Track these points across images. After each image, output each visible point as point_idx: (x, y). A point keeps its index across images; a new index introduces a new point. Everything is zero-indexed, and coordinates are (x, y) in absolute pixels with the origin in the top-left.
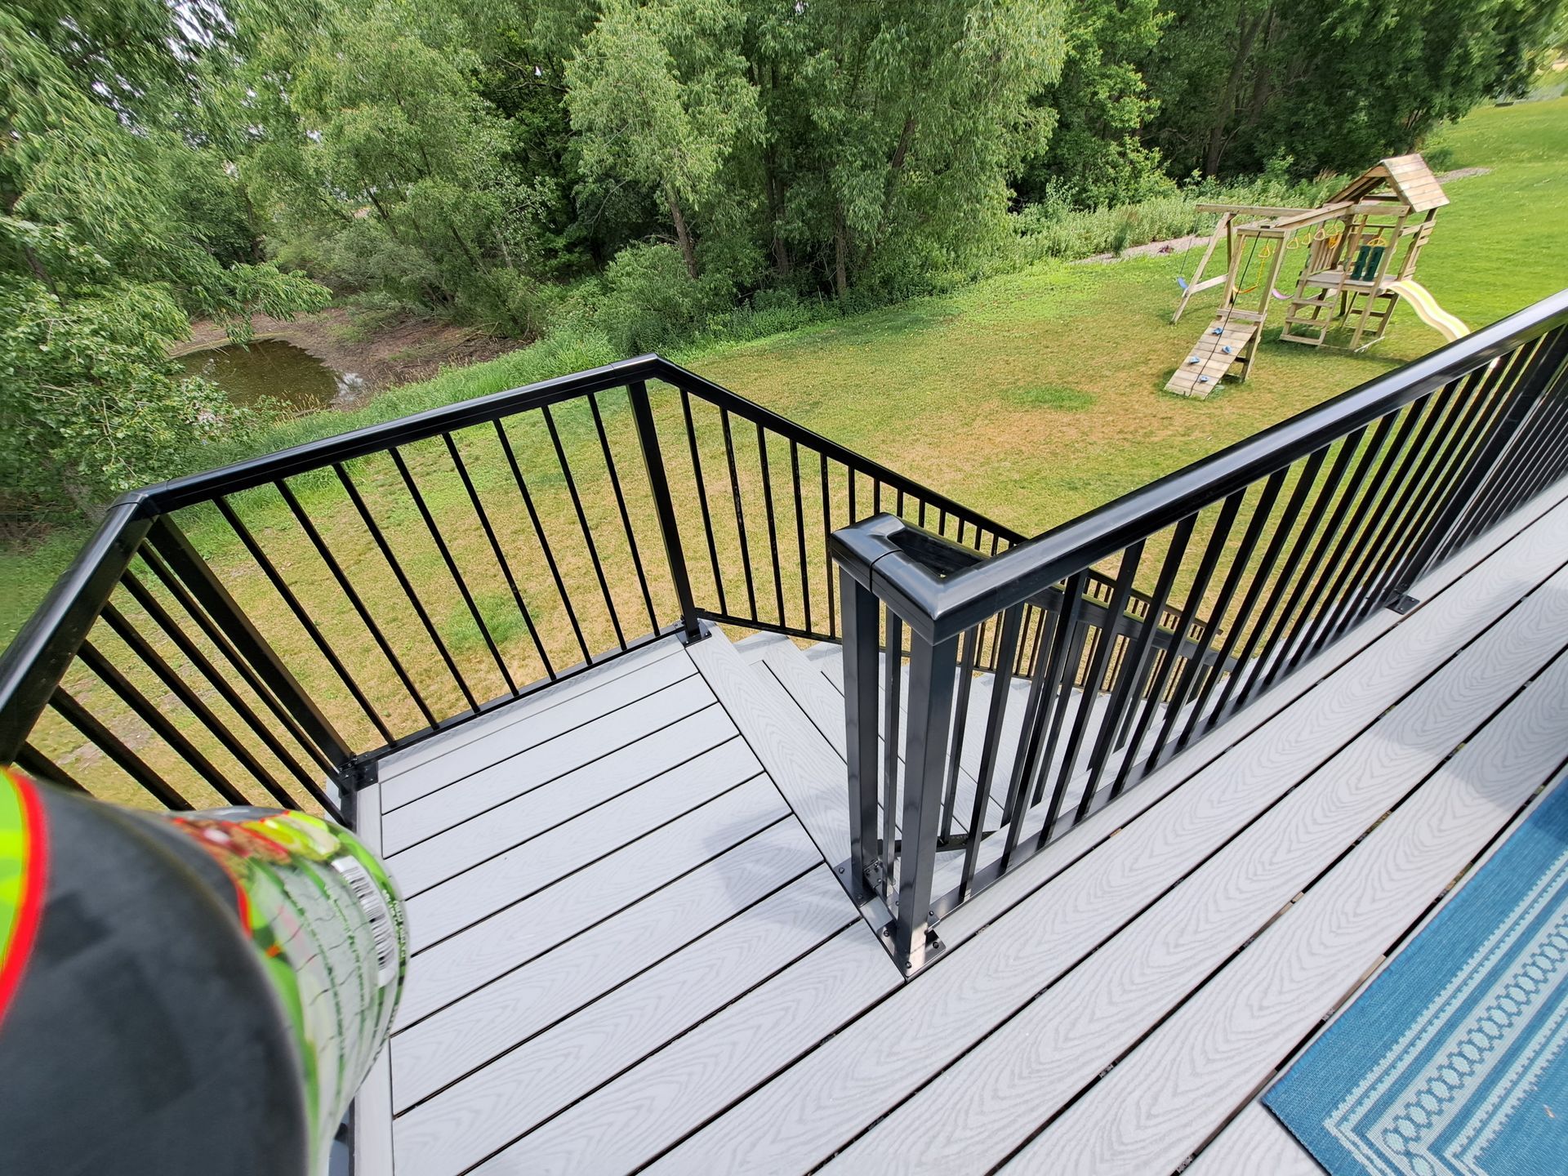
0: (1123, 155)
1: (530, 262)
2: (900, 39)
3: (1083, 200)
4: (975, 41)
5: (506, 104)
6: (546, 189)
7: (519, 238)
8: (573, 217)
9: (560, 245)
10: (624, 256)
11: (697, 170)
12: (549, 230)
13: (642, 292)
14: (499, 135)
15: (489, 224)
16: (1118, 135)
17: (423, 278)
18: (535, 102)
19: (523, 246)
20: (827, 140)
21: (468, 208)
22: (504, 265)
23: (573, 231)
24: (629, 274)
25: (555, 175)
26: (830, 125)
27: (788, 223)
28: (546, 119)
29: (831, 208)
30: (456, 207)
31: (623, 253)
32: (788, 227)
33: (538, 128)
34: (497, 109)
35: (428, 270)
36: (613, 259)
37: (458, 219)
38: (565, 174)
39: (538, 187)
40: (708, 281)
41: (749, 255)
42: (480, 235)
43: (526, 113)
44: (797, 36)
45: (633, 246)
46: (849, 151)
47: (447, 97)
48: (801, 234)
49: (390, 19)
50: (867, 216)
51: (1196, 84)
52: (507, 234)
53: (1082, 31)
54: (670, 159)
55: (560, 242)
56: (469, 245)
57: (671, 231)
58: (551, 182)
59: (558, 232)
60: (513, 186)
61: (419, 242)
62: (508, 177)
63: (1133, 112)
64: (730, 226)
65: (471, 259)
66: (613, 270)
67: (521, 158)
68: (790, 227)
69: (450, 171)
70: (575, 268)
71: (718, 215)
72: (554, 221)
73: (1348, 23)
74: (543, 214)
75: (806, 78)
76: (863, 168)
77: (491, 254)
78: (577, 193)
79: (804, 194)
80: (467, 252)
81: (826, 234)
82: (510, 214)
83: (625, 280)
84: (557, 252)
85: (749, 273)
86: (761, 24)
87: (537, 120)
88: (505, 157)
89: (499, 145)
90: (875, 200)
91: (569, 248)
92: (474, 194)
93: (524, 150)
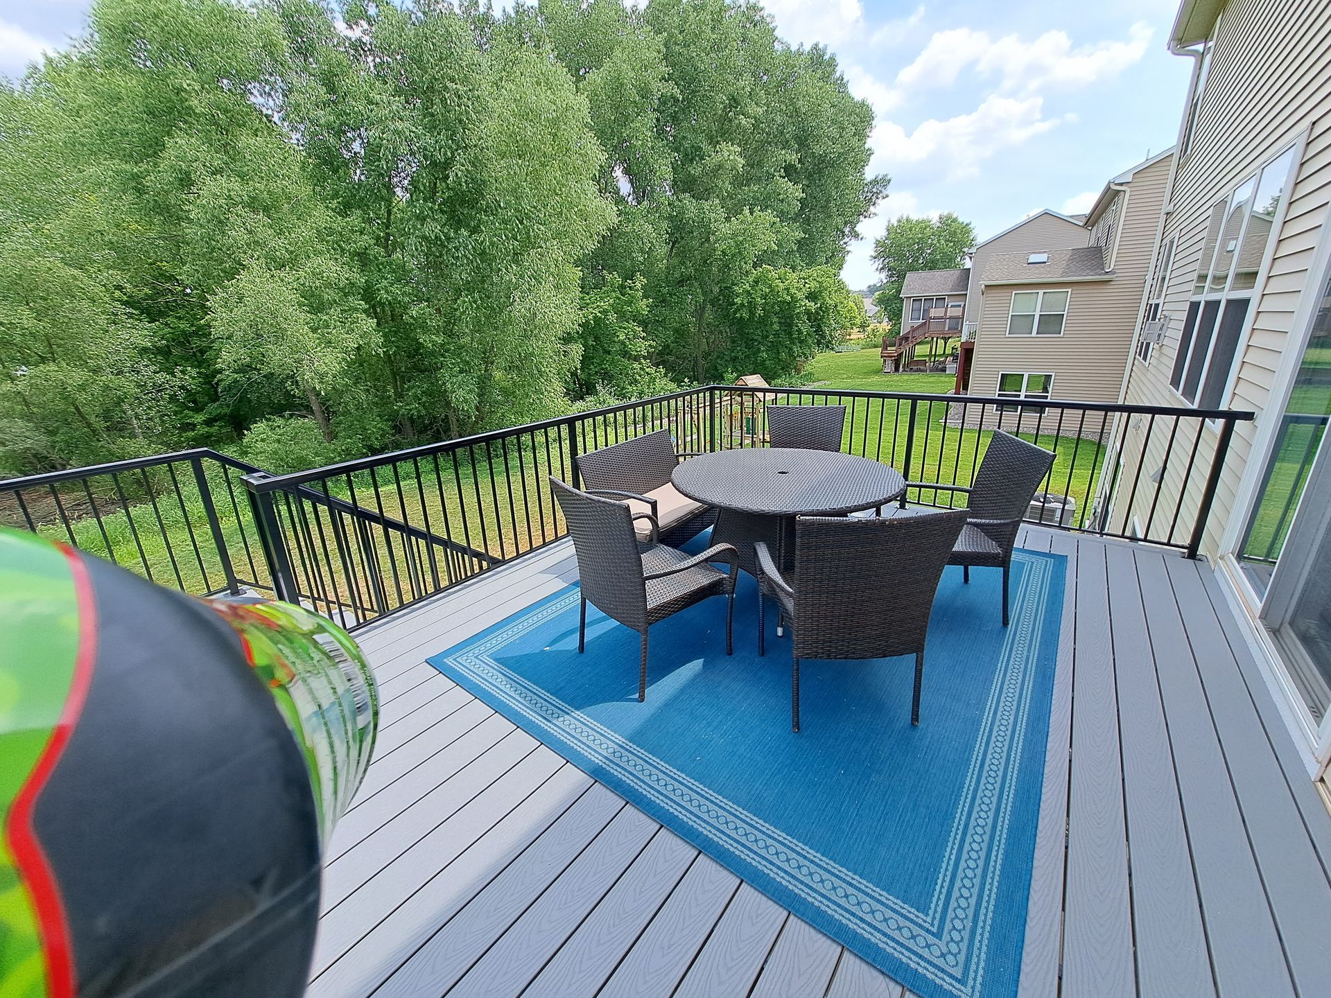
0: (642, 369)
1: (163, 433)
2: (475, 302)
3: (624, 394)
4: (519, 309)
5: (150, 311)
6: (189, 376)
7: (152, 413)
8: (215, 398)
9: (199, 420)
10: (260, 427)
11: (323, 369)
12: (188, 408)
13: (275, 453)
14: (142, 334)
15: (121, 400)
16: (636, 359)
17: (28, 449)
18: (181, 313)
19: (157, 420)
20: (432, 354)
21: (96, 389)
22: (133, 436)
23: (213, 409)
24: (263, 440)
25: (199, 366)
26: (433, 345)
27: (407, 404)
28: (192, 325)
29: (439, 395)
30: (82, 388)
31: (259, 424)
32: (408, 408)
33: (183, 331)
34: (141, 315)
35: (36, 441)
36: (249, 429)
37: (82, 397)
38: (209, 366)
39: (179, 375)
40: (339, 445)
41: (376, 426)
42: (107, 411)
43: (169, 320)
44: (404, 294)
45: (268, 420)
46: (449, 361)
47: (85, 304)
48: (419, 411)
49: (30, 244)
50: (466, 401)
51: (680, 333)
52: (139, 411)
53: (602, 304)
54: (299, 361)
55: (199, 418)
56: (93, 419)
57: (308, 408)
58: (193, 372)
59: (198, 409)
60: (150, 372)
61: (28, 417)
62: (147, 366)
63: (642, 346)
64: (358, 407)
65: (94, 431)
66: (248, 437)
67: (165, 352)
68: (409, 407)
69: (80, 360)
70: (213, 438)
71: (347, 398)
72: (194, 402)
73: (741, 311)
74: (181, 396)
75: (412, 317)
76: (461, 372)
77: (118, 427)
78: (219, 381)
79: (419, 387)
80: (89, 425)
81: (440, 413)
82: (145, 395)
83: (259, 445)
84: (195, 425)
85: (377, 439)
86: (376, 284)
87: (183, 325)
88: (145, 350)
89: (139, 342)
90: (471, 391)
91: (209, 423)
92: (106, 378)
93: (167, 346)
